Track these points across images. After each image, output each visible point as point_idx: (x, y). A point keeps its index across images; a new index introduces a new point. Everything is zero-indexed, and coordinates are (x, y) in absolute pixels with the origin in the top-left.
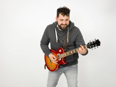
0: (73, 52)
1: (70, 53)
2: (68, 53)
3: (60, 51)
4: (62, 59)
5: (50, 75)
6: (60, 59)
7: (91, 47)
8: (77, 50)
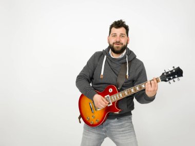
0: (135, 90)
1: (131, 92)
2: (126, 92)
3: (111, 90)
4: (113, 103)
5: (87, 138)
6: (111, 104)
7: (167, 80)
8: (143, 86)
